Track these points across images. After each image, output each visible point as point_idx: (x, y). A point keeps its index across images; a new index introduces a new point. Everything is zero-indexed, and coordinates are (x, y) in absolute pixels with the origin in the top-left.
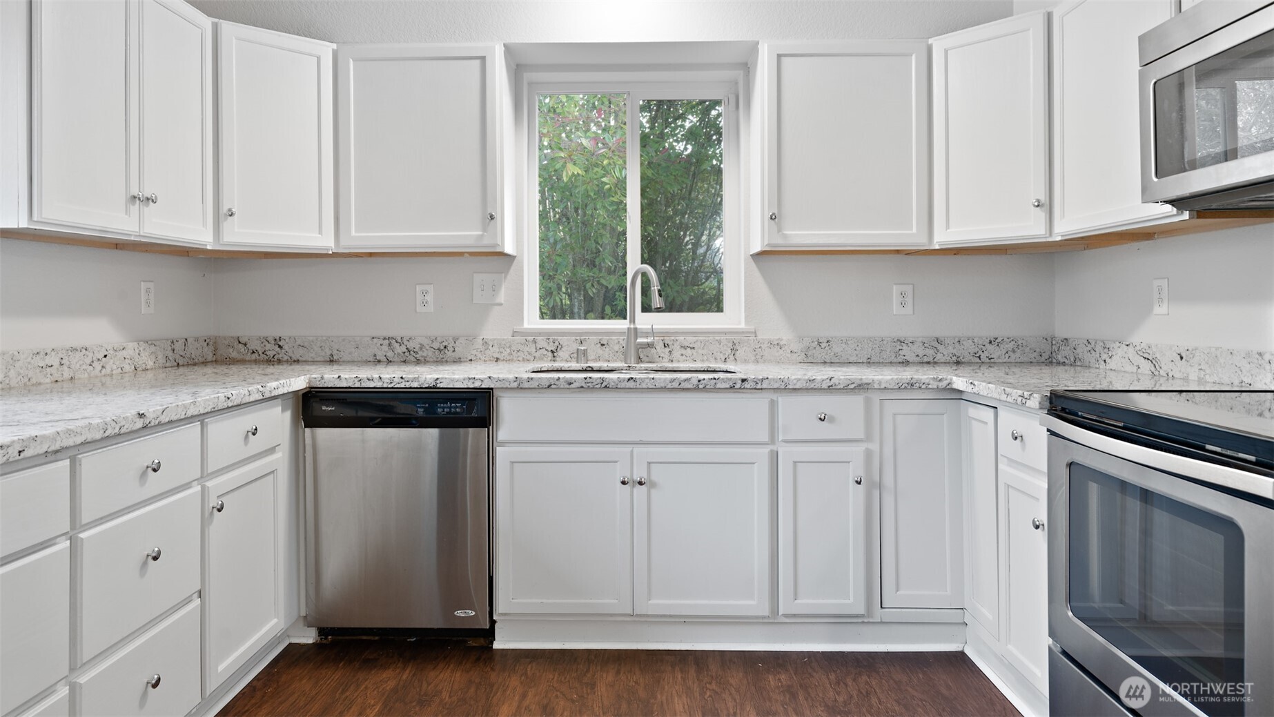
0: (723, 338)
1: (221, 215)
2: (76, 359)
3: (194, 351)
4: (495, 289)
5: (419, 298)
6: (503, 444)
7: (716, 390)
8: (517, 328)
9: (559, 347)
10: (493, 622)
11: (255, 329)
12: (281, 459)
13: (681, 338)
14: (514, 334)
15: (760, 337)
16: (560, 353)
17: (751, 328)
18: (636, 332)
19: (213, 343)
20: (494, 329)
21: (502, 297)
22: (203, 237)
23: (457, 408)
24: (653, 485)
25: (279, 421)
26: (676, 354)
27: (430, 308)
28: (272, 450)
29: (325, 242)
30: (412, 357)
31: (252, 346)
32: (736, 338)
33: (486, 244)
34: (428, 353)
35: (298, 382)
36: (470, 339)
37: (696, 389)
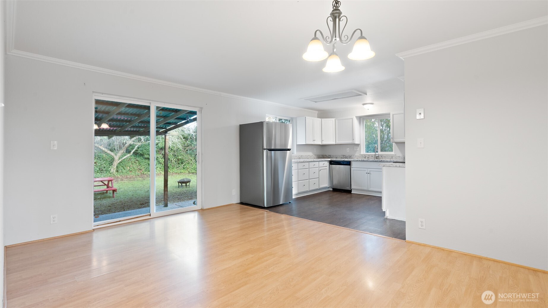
0: (390, 156)
1: (322, 141)
2: (309, 156)
3: (320, 156)
4: (357, 149)
5: (347, 150)
6: (352, 168)
7: (378, 162)
8: (360, 154)
9: (366, 157)
10: (351, 190)
11: (327, 154)
12: (328, 168)
13: (384, 156)
14: (360, 155)
15: (397, 155)
16: (366, 158)
17: (395, 154)
18: (376, 155)
19: (323, 156)
20: (357, 154)
21: (358, 150)
22: (320, 143)
23: (346, 163)
24: (370, 174)
25: (327, 164)
26: (383, 158)
27: (349, 151)
28: (327, 166)
29: (334, 143)
30: (346, 158)
31: (327, 156)
32: (392, 156)
33: (353, 143)
34: (348, 157)
35: (330, 159)
36: (354, 155)
37: (375, 161)
